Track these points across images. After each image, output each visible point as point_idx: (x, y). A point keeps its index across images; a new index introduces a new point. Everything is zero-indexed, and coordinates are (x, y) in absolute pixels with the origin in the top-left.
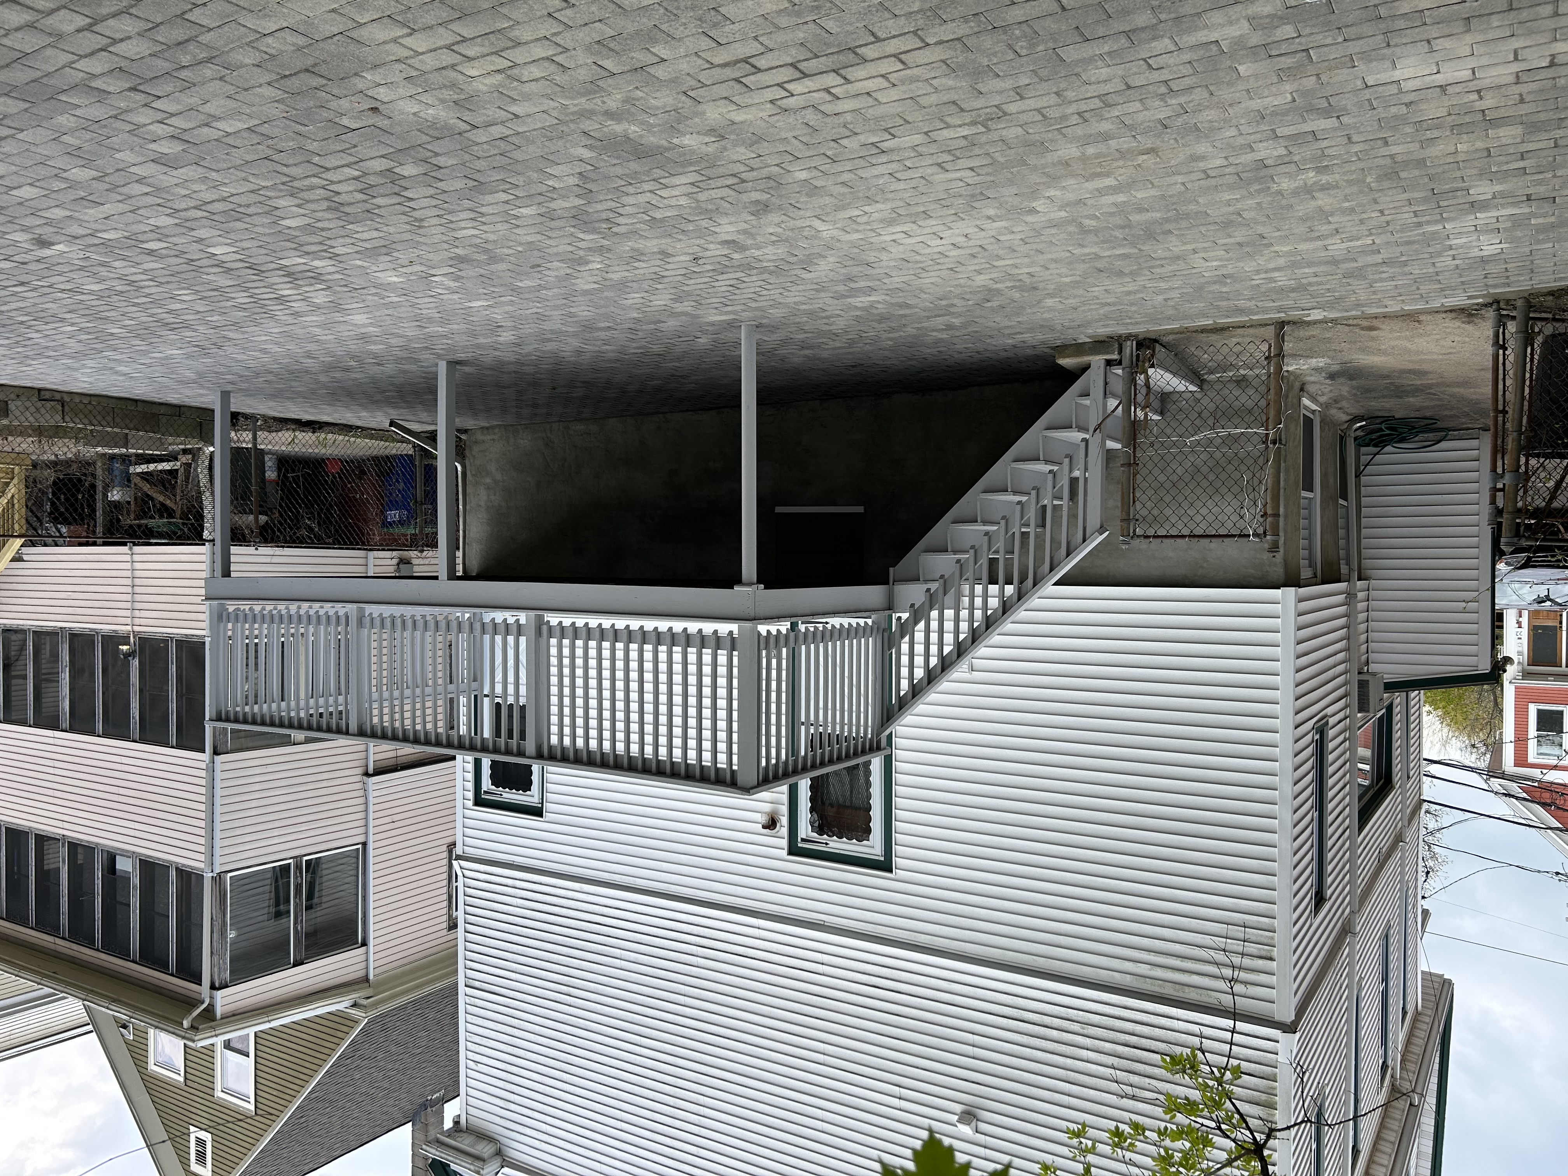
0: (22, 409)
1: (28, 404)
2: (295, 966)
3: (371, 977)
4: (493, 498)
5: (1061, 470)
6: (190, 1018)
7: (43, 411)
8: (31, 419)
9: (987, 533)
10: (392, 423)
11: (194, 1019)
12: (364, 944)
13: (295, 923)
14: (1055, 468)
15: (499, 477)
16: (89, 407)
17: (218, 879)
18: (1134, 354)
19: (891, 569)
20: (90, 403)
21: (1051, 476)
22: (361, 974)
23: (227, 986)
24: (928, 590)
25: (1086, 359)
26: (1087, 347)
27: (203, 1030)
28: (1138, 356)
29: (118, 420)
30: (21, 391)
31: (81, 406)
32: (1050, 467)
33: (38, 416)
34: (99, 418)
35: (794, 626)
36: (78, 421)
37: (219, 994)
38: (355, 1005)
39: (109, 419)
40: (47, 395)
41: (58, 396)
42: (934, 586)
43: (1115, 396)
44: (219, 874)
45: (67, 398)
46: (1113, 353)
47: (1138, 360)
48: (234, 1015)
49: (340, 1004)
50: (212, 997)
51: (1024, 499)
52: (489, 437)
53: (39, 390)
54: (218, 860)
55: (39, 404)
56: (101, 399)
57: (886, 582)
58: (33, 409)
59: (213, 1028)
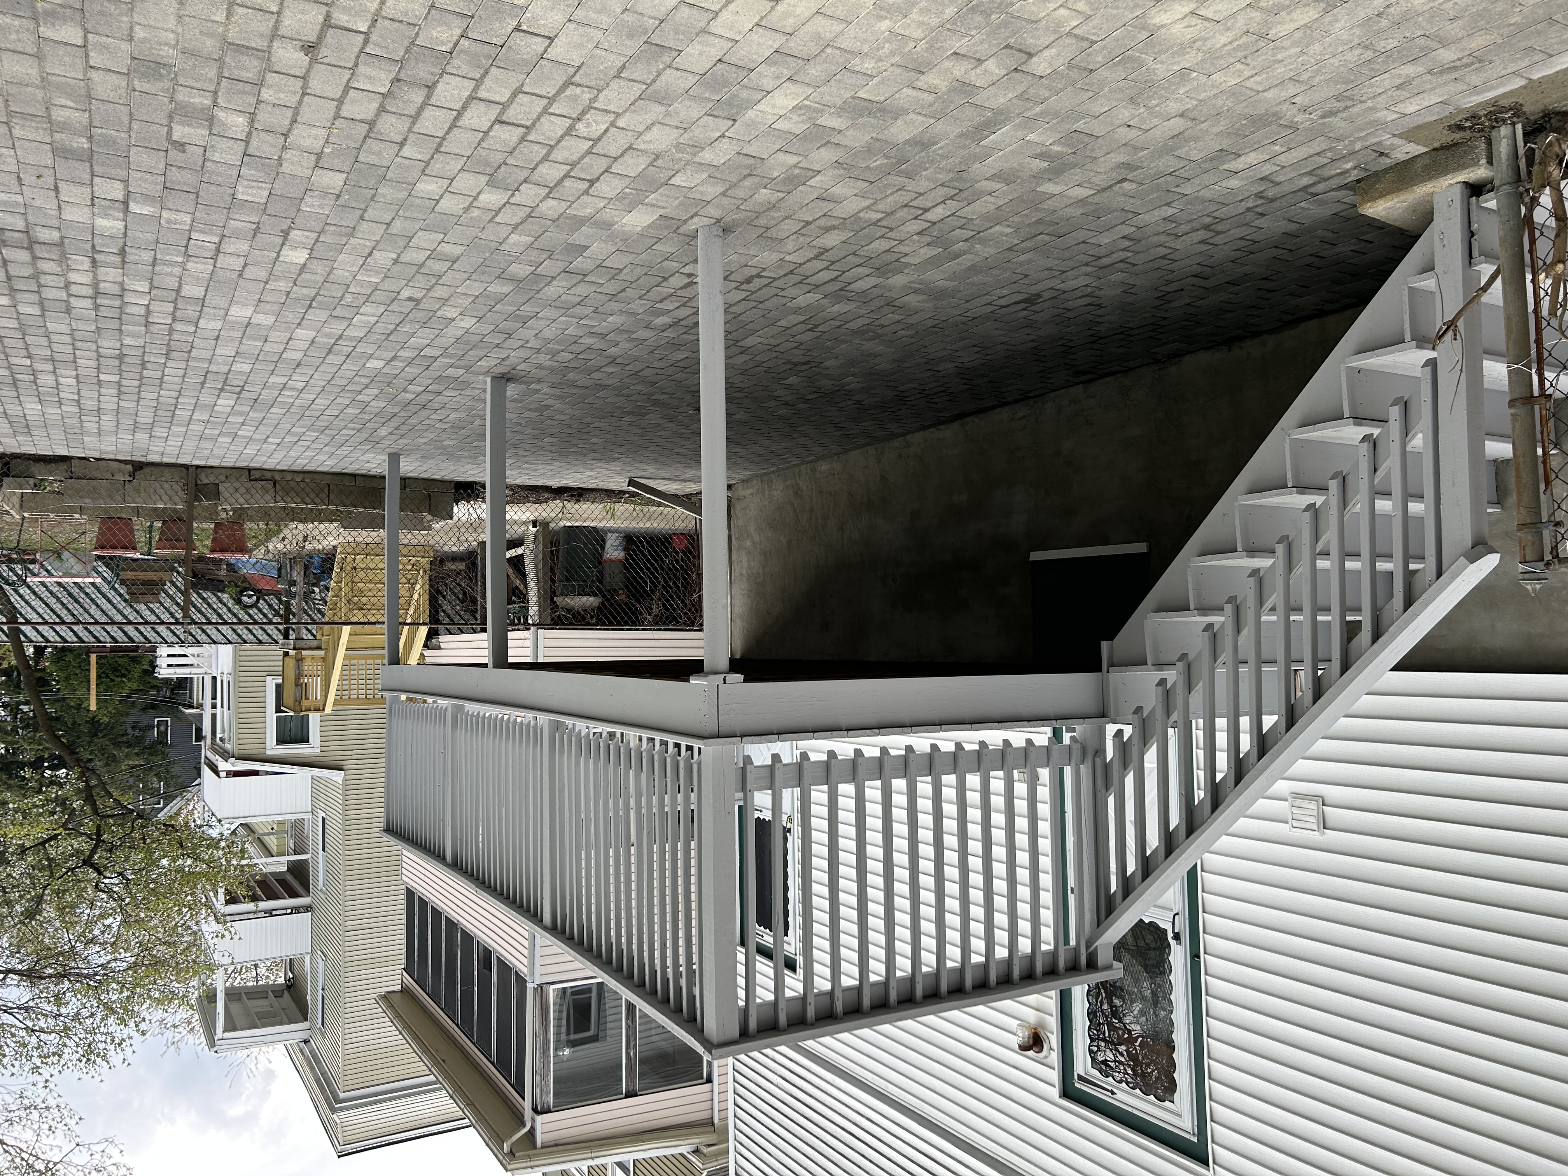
0: (231, 490)
1: (237, 485)
2: (627, 1097)
3: (716, 1121)
4: (752, 563)
5: (1386, 434)
6: (510, 1142)
7: (253, 491)
8: (241, 500)
9: (1255, 572)
10: (631, 483)
11: (513, 1144)
12: (709, 1080)
13: (627, 1049)
14: (1376, 432)
15: (757, 538)
16: (302, 485)
17: (541, 988)
18: (1521, 151)
19: (1105, 645)
20: (303, 480)
21: (1365, 448)
22: (706, 1115)
23: (549, 1111)
24: (1162, 682)
25: (1422, 190)
26: (1418, 166)
27: (520, 1158)
28: (1530, 155)
29: (332, 496)
30: (231, 471)
31: (293, 484)
32: (1365, 430)
33: (248, 496)
34: (312, 495)
35: (1057, 734)
36: (289, 499)
37: (540, 1119)
38: (696, 1151)
39: (323, 496)
40: (257, 475)
41: (268, 475)
42: (1172, 675)
43: (1489, 256)
44: (541, 986)
45: (277, 477)
46: (1476, 164)
47: (1530, 162)
48: (556, 1145)
49: (684, 1148)
50: (533, 1120)
51: (1318, 500)
52: (749, 492)
53: (249, 470)
54: (538, 970)
55: (249, 485)
56: (315, 476)
57: (1099, 670)
58: (243, 490)
59: (530, 1157)
